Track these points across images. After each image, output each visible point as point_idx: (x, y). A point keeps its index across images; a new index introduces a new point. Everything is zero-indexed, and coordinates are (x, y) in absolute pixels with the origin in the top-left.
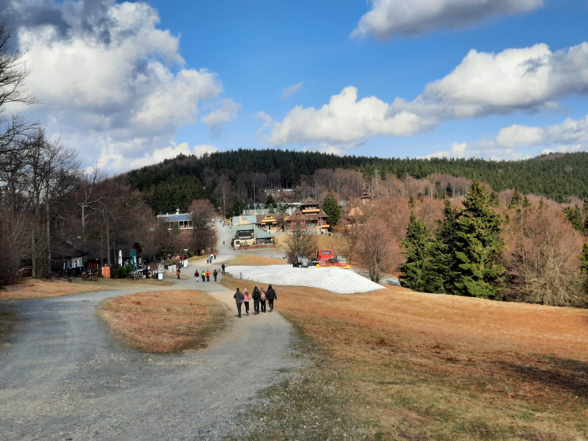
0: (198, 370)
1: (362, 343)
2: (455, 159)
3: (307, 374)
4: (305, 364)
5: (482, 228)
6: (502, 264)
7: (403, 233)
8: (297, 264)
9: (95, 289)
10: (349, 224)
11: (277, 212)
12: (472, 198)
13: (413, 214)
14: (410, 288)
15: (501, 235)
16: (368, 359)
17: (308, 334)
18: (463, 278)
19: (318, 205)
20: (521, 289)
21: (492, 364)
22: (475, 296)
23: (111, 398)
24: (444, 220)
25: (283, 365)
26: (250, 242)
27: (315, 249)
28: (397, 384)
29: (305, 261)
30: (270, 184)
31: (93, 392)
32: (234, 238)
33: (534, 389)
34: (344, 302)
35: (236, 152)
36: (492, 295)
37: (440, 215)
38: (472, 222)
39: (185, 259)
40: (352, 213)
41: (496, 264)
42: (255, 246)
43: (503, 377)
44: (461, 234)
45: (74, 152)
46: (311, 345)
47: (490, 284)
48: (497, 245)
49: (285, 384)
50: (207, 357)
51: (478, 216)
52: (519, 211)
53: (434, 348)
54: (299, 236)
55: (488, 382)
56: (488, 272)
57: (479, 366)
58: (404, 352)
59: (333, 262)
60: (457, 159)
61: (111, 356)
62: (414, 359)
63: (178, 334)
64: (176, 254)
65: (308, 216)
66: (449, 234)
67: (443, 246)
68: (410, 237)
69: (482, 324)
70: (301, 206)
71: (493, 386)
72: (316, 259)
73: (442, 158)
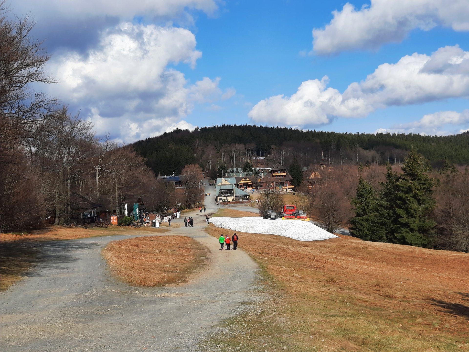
0: (175, 302)
1: (315, 281)
2: (397, 134)
3: (264, 306)
4: (264, 298)
5: (418, 190)
6: (433, 219)
7: (354, 192)
8: (266, 218)
9: (105, 234)
10: (310, 185)
11: (252, 175)
12: (410, 165)
13: (362, 178)
14: (359, 237)
15: (433, 195)
16: (318, 295)
17: (270, 273)
18: (401, 230)
19: (285, 170)
20: (450, 239)
21: (423, 301)
22: (411, 245)
23: (97, 324)
24: (387, 182)
25: (245, 299)
26: (230, 199)
27: (282, 204)
28: (340, 316)
29: (273, 214)
30: (247, 152)
31: (83, 319)
32: (217, 195)
33: (458, 323)
34: (303, 247)
35: (220, 127)
36: (425, 243)
37: (384, 179)
38: (410, 184)
39: (178, 211)
40: (313, 176)
41: (428, 219)
42: (234, 202)
43: (432, 312)
44: (400, 194)
45: (90, 125)
46: (271, 282)
47: (424, 235)
48: (430, 203)
49: (245, 315)
50: (185, 290)
51: (414, 179)
52: (448, 176)
53: (375, 286)
54: (269, 194)
55: (419, 316)
56: (422, 225)
57: (412, 302)
58: (349, 289)
59: (295, 215)
60: (398, 134)
61: (106, 288)
62: (358, 296)
63: (164, 271)
64: (171, 208)
65: (276, 178)
66: (391, 194)
67: (385, 203)
68: (358, 196)
69: (417, 268)
70: (272, 170)
71: (423, 320)
72: (282, 213)
73: (386, 133)
